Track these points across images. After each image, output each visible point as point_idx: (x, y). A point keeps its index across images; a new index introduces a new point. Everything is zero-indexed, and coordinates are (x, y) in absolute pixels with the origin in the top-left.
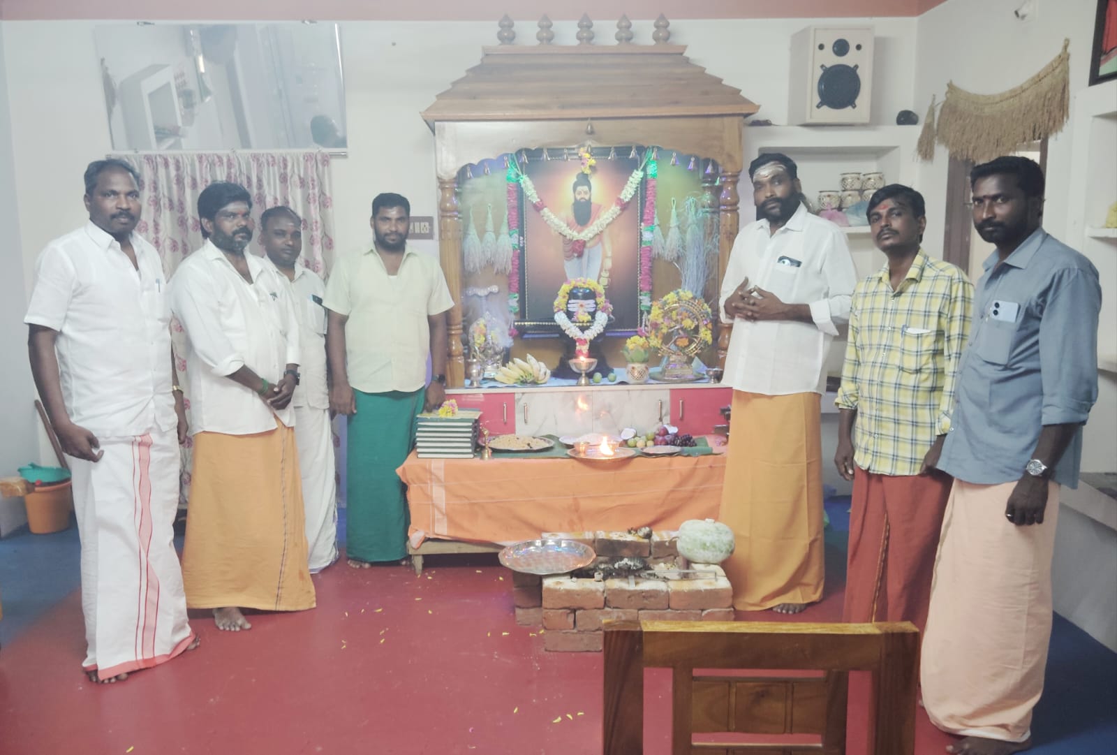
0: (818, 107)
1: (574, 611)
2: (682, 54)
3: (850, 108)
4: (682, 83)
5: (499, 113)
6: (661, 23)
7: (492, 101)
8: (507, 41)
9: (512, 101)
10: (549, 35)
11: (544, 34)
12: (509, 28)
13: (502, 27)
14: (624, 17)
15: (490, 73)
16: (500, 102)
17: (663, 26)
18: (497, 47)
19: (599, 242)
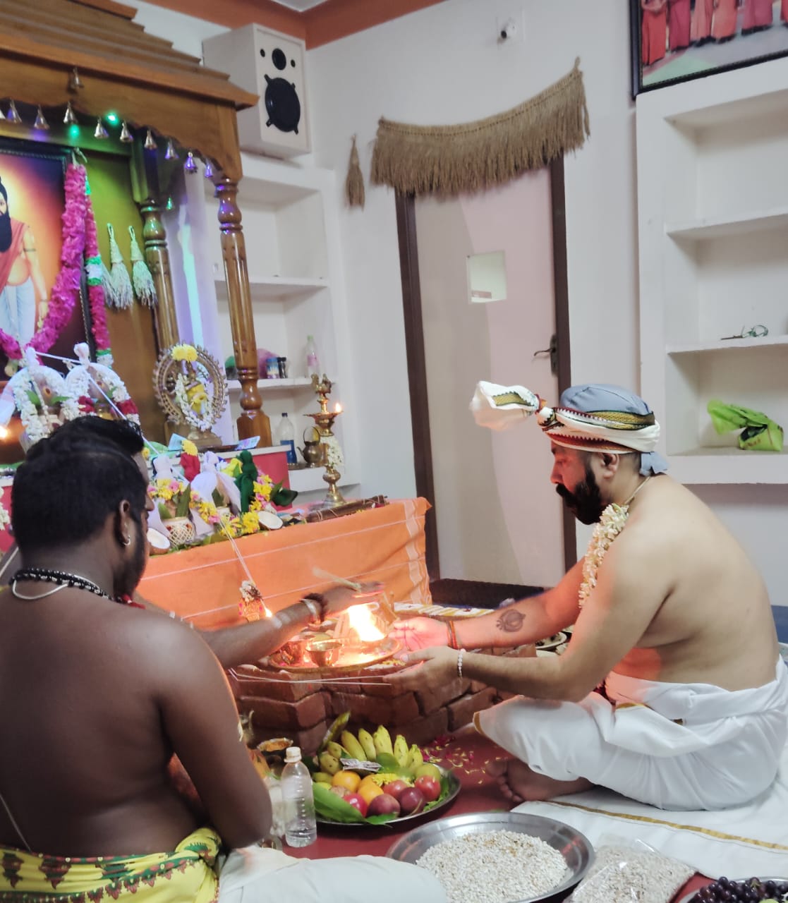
0: (268, 125)
2: (129, 19)
3: (293, 132)
4: (161, 51)
19: (27, 278)
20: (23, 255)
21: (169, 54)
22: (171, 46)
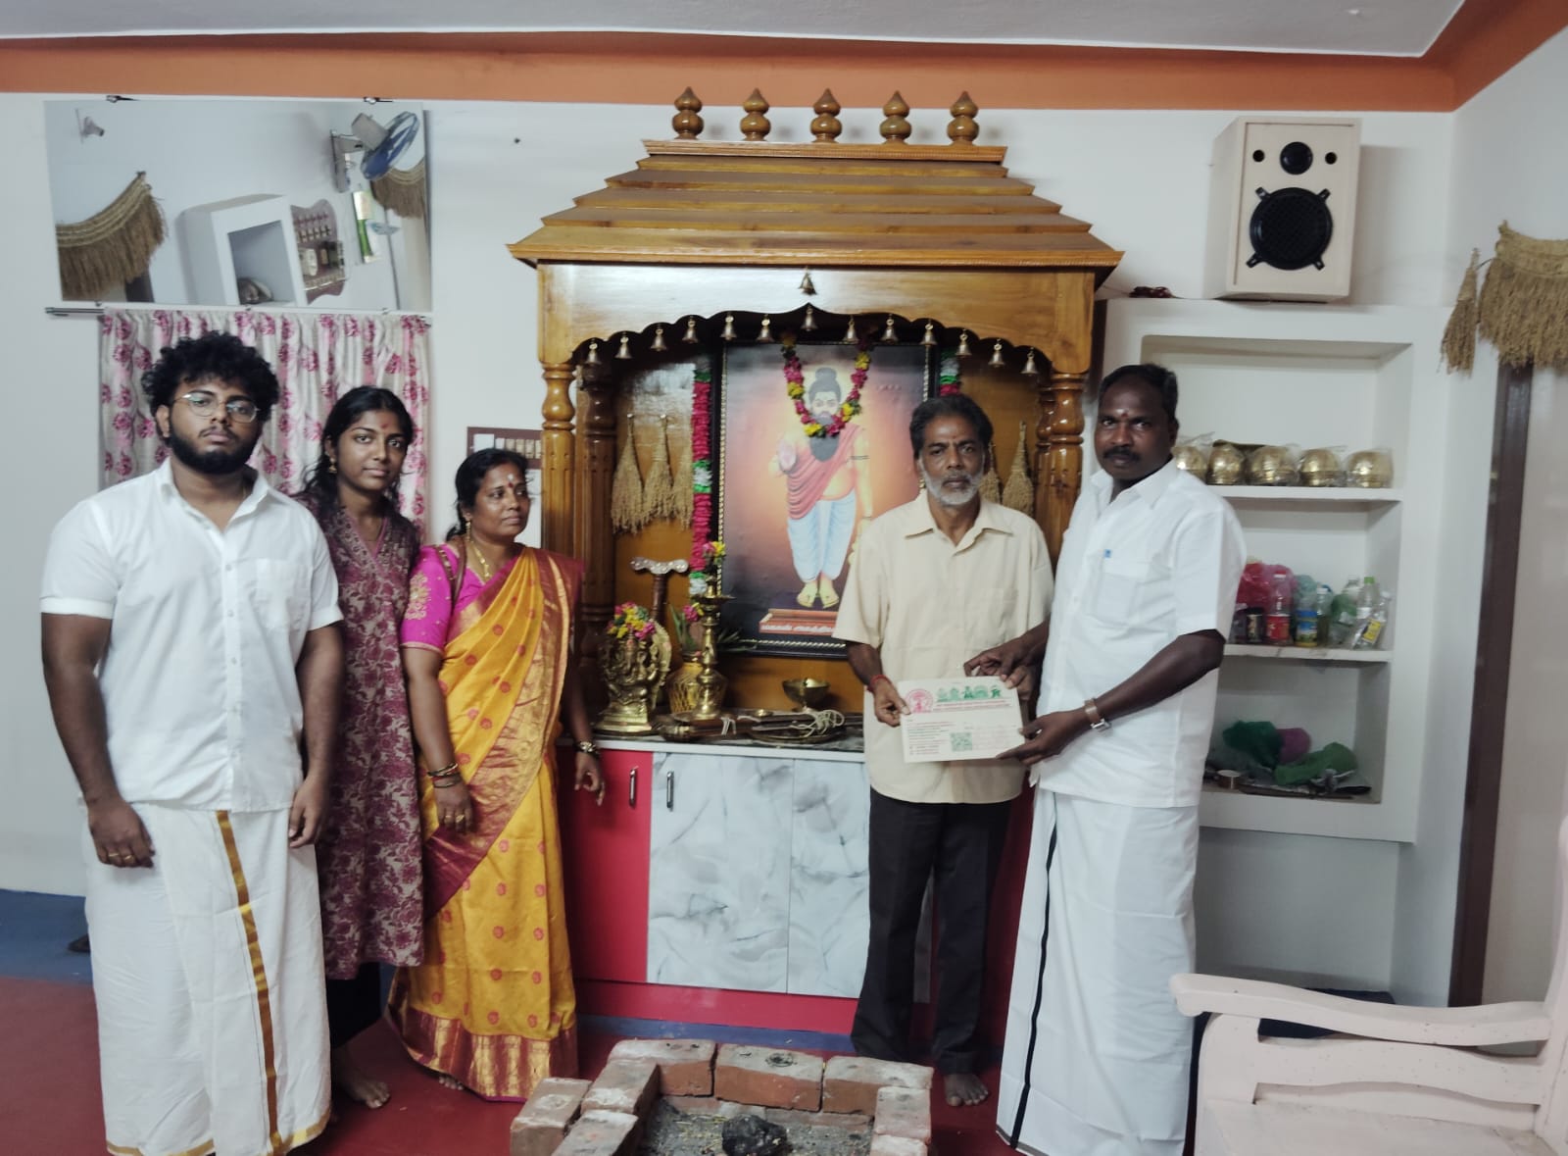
0: (1250, 264)
2: (998, 163)
3: (1311, 268)
4: (986, 210)
5: (644, 251)
6: (962, 108)
7: (639, 231)
8: (686, 133)
9: (673, 232)
10: (761, 125)
11: (753, 124)
12: (692, 112)
13: (681, 108)
14: (897, 96)
15: (647, 185)
16: (652, 232)
17: (965, 112)
18: (668, 142)
19: (851, 490)
20: (849, 465)
21: (997, 211)
22: (1032, 190)
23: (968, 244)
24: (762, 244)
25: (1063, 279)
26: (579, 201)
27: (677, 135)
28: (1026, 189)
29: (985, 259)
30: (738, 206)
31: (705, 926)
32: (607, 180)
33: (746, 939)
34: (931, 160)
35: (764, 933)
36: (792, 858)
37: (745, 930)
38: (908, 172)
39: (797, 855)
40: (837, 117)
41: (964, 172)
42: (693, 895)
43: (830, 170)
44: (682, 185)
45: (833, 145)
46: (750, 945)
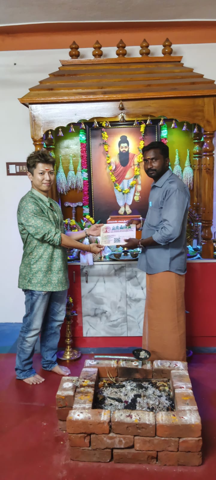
1: (90, 435)
2: (180, 62)
4: (179, 77)
5: (66, 98)
6: (167, 44)
7: (62, 91)
8: (74, 57)
9: (74, 91)
10: (100, 53)
11: (97, 52)
12: (76, 49)
13: (72, 48)
14: (145, 40)
15: (64, 75)
16: (67, 91)
17: (167, 45)
18: (69, 60)
20: (133, 167)
21: (182, 78)
22: (193, 70)
23: (175, 89)
24: (105, 93)
25: (206, 100)
26: (41, 82)
27: (71, 58)
28: (191, 70)
29: (181, 94)
30: (95, 80)
31: (101, 318)
32: (49, 75)
33: (114, 321)
34: (158, 62)
35: (119, 319)
36: (127, 295)
37: (113, 318)
38: (151, 66)
39: (128, 294)
40: (125, 49)
41: (169, 66)
42: (96, 309)
43: (124, 67)
44: (75, 75)
45: (124, 58)
46: (115, 323)
